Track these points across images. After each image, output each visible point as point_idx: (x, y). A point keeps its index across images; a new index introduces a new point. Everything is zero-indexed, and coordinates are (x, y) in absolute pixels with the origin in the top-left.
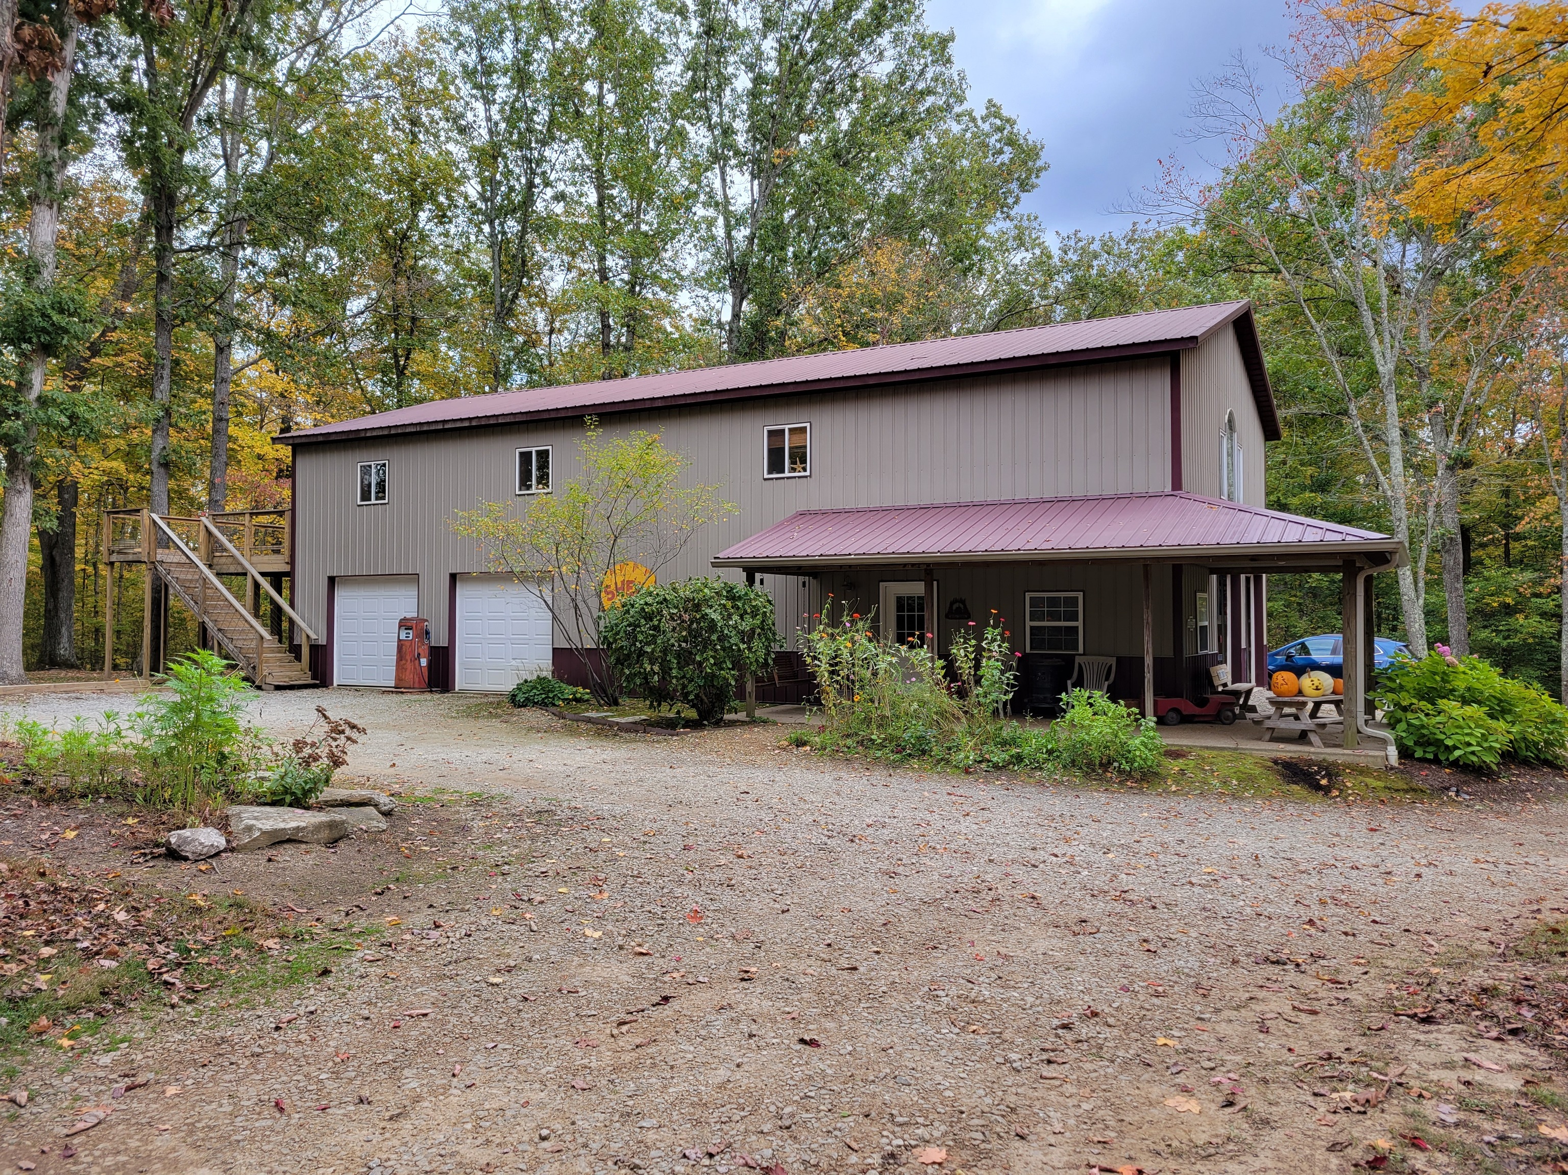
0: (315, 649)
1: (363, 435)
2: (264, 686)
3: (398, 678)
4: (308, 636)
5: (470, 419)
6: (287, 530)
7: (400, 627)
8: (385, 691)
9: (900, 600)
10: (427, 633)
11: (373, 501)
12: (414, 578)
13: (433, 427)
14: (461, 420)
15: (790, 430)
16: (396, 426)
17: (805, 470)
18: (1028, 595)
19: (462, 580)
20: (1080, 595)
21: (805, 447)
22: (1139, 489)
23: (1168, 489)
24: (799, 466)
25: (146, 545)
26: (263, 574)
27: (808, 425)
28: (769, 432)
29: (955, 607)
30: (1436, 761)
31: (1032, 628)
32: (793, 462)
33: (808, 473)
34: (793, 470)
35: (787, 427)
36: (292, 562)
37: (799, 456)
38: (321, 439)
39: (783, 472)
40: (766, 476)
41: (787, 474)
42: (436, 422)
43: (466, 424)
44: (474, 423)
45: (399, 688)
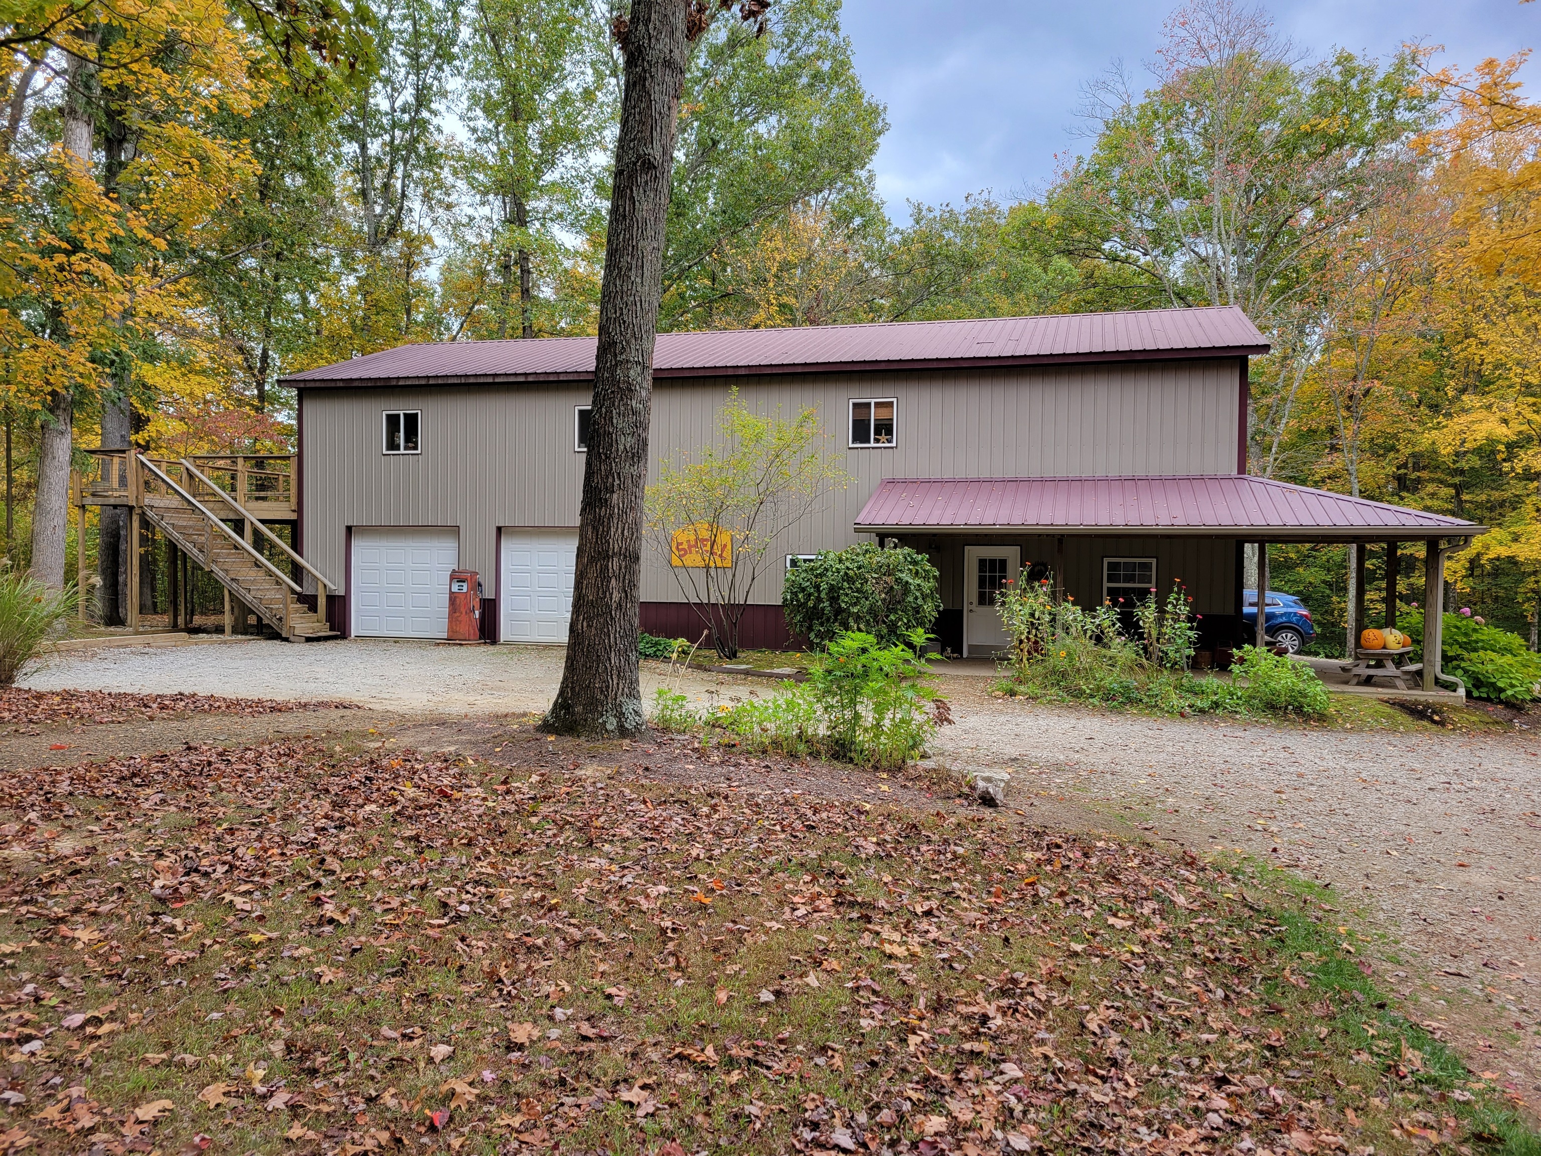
0: (331, 599)
1: (394, 383)
2: (292, 638)
3: (451, 629)
4: (325, 586)
5: (526, 374)
6: (294, 477)
7: (452, 578)
8: (436, 643)
9: (982, 562)
10: (480, 585)
11: (402, 451)
12: (454, 531)
13: (481, 380)
14: (516, 375)
15: (876, 403)
16: (437, 377)
17: (890, 441)
18: (1106, 561)
19: (506, 533)
20: (1154, 561)
21: (892, 420)
22: (1209, 471)
23: (1234, 472)
24: (883, 437)
25: (134, 488)
26: (263, 521)
27: (895, 400)
28: (854, 404)
29: (1036, 569)
30: (1488, 700)
31: (1108, 588)
32: (878, 433)
33: (894, 444)
34: (877, 441)
35: (873, 401)
36: (300, 510)
37: (885, 428)
38: (341, 384)
39: (869, 442)
40: (851, 445)
41: (872, 444)
42: (486, 375)
43: (522, 379)
44: (530, 379)
45: (453, 640)
